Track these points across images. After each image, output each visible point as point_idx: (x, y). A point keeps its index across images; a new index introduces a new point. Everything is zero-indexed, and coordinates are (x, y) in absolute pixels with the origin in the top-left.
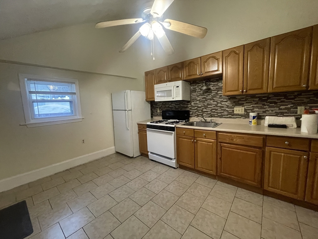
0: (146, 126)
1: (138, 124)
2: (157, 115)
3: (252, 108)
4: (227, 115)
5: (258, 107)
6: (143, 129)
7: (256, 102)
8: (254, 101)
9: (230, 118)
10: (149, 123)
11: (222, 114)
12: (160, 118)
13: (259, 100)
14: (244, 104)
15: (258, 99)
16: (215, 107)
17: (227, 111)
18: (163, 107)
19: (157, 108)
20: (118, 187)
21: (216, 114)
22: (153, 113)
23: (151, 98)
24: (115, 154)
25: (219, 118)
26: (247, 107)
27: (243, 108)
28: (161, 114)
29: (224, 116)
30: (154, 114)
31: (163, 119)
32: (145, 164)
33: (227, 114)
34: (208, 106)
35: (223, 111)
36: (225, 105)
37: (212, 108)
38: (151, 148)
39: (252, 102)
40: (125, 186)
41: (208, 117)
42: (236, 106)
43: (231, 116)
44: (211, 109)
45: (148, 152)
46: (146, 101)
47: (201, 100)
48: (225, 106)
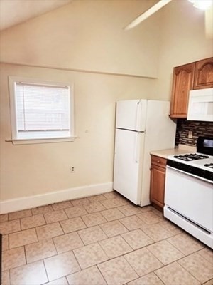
0: (166, 161)
1: (151, 155)
2: (187, 143)
6: (159, 165)
10: (171, 158)
12: (193, 150)
18: (201, 130)
19: (189, 130)
20: (112, 256)
22: (180, 137)
23: (179, 114)
24: (111, 194)
28: (196, 142)
30: (181, 139)
31: (197, 152)
32: (157, 225)
38: (170, 199)
40: (122, 258)
45: (164, 204)
46: (170, 118)
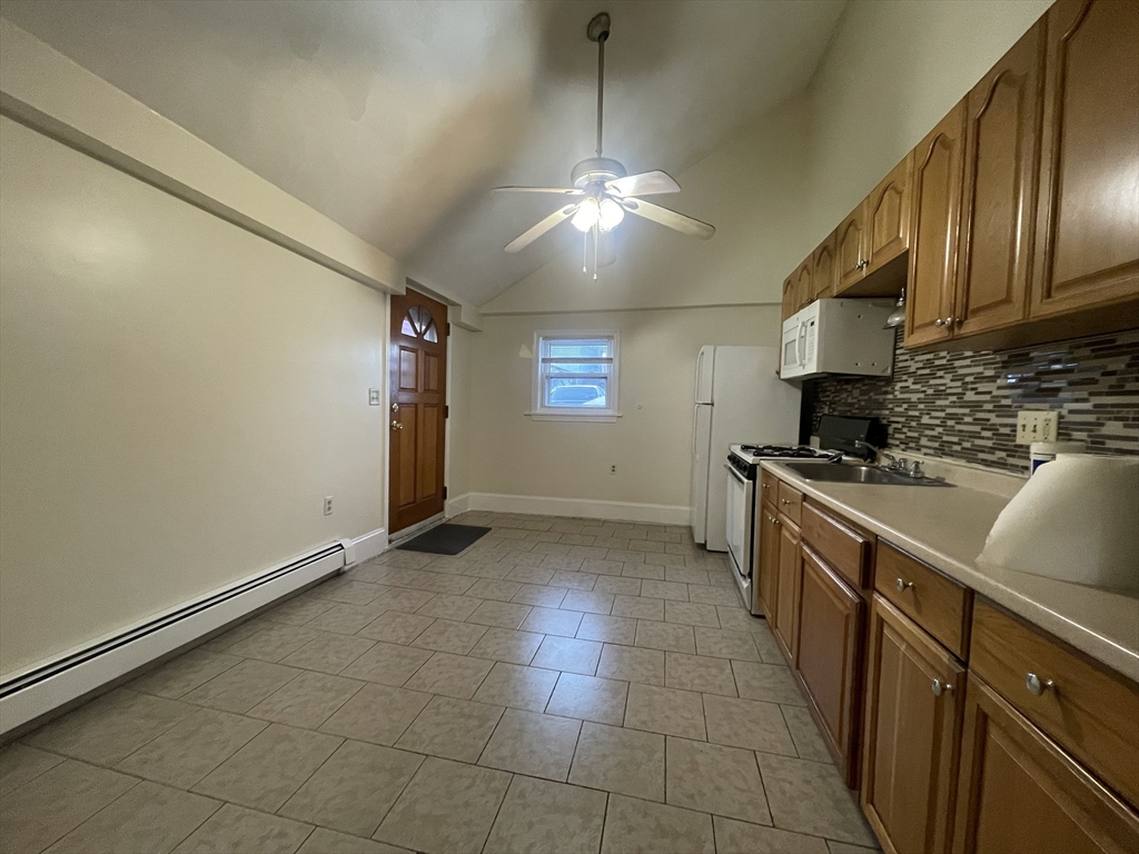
3: (1091, 418)
4: (992, 450)
5: (1124, 412)
7: (1113, 380)
8: (1104, 374)
9: (1001, 464)
11: (978, 442)
13: (1129, 365)
14: (1058, 390)
15: (1127, 359)
16: (954, 404)
17: (993, 428)
18: (835, 403)
19: (824, 403)
21: (955, 439)
25: (963, 462)
26: (1071, 412)
27: (1053, 415)
29: (981, 456)
33: (989, 443)
34: (938, 403)
35: (977, 428)
36: (988, 397)
37: (949, 411)
39: (1094, 381)
41: (932, 452)
42: (1027, 406)
43: (1003, 454)
44: (942, 414)
47: (920, 372)
48: (986, 402)
